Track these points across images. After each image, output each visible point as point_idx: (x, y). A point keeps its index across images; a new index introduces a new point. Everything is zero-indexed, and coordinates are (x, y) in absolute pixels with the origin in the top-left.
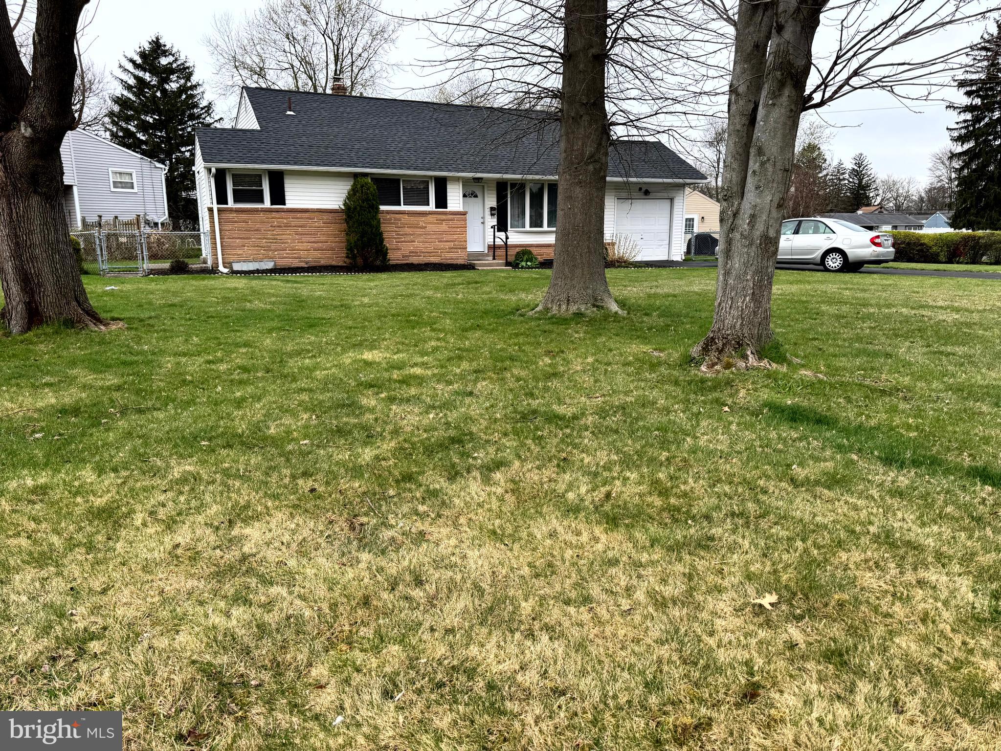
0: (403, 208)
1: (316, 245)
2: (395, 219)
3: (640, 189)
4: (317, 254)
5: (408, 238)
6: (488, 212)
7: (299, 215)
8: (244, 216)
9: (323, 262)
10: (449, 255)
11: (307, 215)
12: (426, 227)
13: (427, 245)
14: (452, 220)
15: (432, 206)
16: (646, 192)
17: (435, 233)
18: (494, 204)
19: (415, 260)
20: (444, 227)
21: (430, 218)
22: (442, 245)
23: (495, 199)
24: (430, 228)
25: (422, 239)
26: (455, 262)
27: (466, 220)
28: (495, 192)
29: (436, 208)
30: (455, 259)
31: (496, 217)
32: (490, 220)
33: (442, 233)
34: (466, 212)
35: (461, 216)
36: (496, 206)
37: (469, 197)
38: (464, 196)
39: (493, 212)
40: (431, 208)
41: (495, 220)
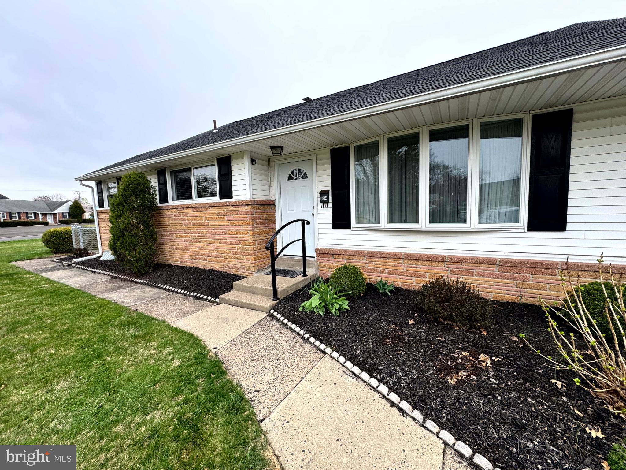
0: (195, 200)
6: (317, 198)
12: (207, 224)
13: (210, 247)
14: (235, 213)
15: (218, 197)
17: (218, 232)
18: (327, 186)
20: (226, 224)
21: (213, 212)
22: (225, 248)
23: (329, 178)
24: (214, 225)
25: (206, 238)
27: (253, 214)
28: (329, 166)
29: (221, 198)
30: (239, 269)
31: (330, 205)
32: (320, 210)
33: (225, 232)
34: (251, 201)
35: (245, 208)
36: (330, 188)
37: (296, 179)
38: (290, 178)
39: (325, 198)
40: (216, 199)
41: (329, 210)
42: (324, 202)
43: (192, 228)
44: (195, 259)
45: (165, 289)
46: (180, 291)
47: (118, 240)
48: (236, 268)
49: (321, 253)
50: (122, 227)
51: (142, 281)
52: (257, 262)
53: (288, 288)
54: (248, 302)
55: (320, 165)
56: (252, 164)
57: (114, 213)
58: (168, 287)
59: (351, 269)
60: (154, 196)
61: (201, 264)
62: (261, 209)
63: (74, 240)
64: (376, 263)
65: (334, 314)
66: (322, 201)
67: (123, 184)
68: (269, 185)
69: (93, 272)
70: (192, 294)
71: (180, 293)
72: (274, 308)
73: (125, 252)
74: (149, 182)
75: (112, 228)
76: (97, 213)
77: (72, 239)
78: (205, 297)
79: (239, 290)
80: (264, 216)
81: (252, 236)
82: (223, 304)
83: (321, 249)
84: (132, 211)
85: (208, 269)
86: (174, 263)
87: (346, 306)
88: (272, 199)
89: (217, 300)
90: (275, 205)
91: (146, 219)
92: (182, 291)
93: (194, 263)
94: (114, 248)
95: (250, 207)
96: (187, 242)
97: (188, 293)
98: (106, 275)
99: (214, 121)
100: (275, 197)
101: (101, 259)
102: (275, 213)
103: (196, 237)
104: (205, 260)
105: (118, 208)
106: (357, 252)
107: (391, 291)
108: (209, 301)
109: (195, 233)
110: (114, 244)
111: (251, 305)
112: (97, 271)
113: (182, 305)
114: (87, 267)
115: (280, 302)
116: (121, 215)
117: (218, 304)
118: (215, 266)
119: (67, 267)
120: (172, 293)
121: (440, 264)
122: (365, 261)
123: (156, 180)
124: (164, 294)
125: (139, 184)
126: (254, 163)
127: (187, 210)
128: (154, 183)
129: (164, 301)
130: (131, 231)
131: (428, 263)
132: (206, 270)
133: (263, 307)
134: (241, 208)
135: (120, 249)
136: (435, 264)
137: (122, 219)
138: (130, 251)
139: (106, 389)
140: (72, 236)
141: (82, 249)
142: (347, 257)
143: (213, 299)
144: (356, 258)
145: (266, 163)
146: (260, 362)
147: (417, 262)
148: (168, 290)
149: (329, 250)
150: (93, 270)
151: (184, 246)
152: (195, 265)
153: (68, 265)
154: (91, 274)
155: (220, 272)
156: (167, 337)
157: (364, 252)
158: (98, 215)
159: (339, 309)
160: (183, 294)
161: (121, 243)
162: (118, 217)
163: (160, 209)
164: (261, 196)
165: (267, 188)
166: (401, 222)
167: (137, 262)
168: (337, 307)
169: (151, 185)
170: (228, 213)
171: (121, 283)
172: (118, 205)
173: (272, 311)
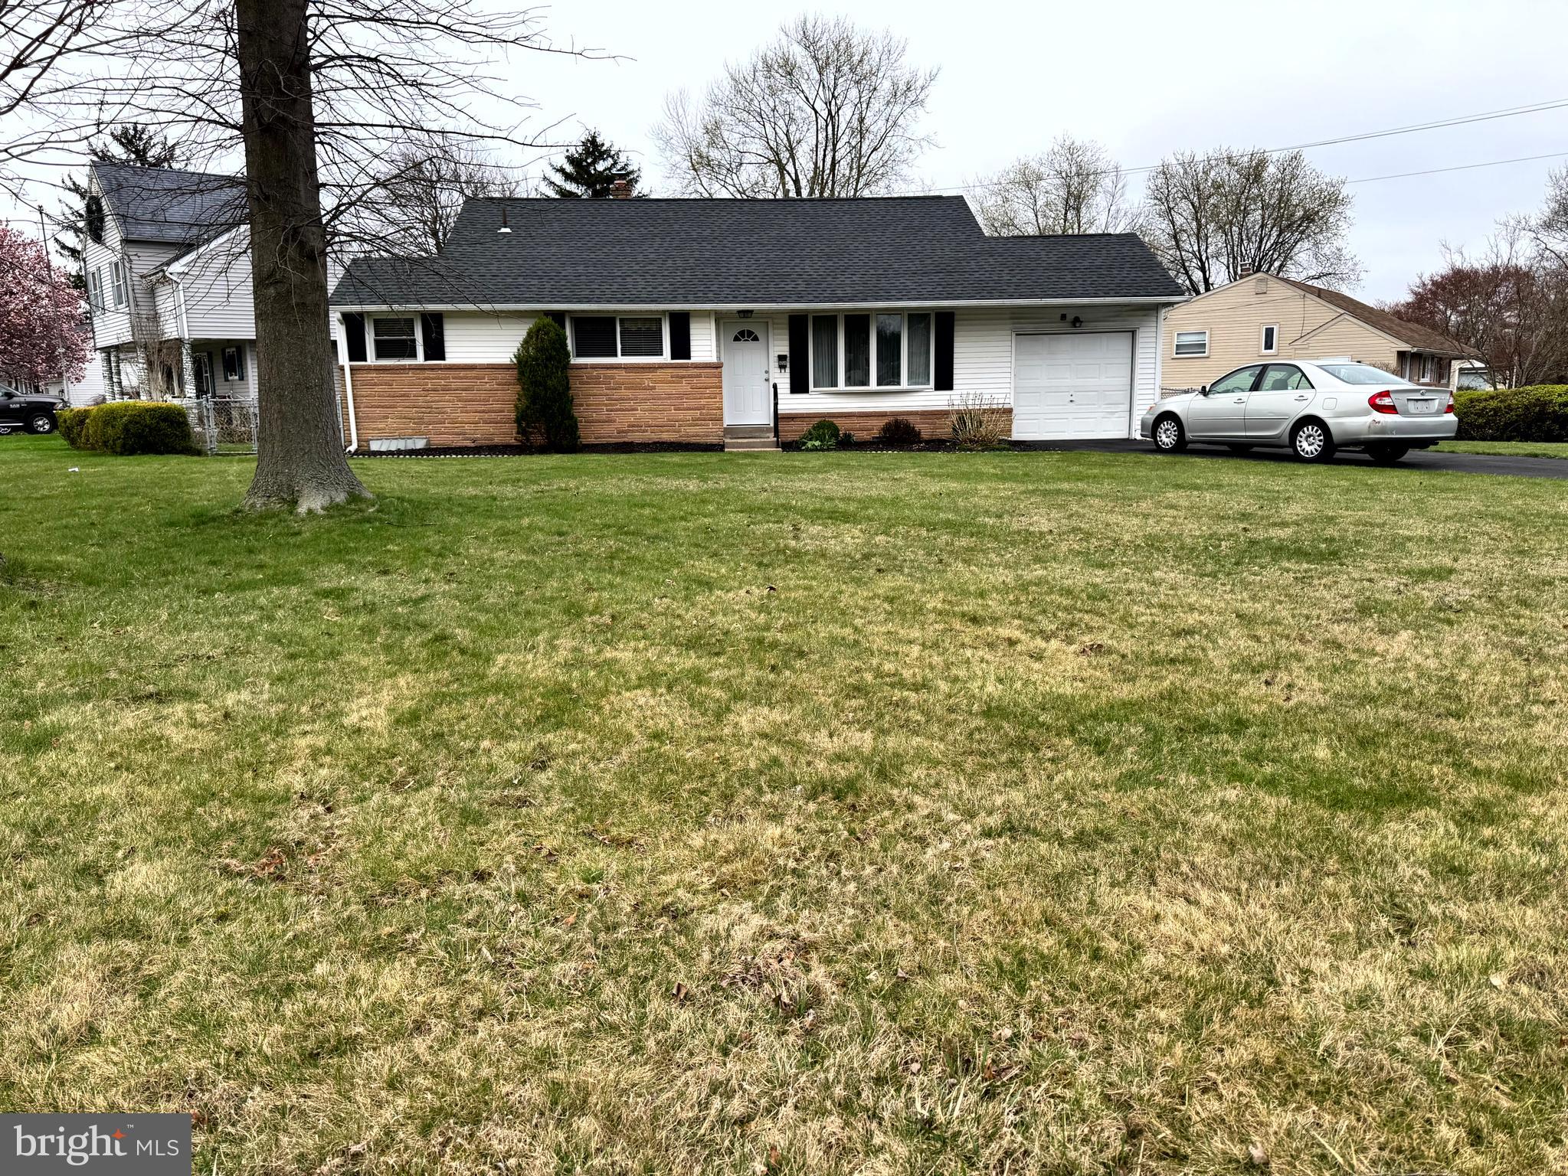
0: (621, 360)
1: (487, 416)
2: (605, 377)
3: (1063, 317)
4: (490, 428)
5: (627, 405)
6: (774, 363)
7: (462, 373)
8: (387, 377)
9: (497, 440)
11: (474, 373)
12: (653, 388)
13: (657, 414)
14: (699, 376)
15: (666, 357)
16: (1075, 323)
17: (669, 396)
18: (785, 350)
19: (636, 437)
20: (684, 387)
21: (662, 374)
22: (681, 415)
23: (787, 343)
24: (662, 389)
25: (648, 405)
26: (702, 440)
28: (787, 332)
29: (674, 358)
31: (788, 370)
32: (778, 375)
33: (681, 396)
34: (721, 363)
35: (712, 370)
36: (788, 353)
37: (746, 340)
38: (736, 339)
39: (782, 363)
40: (667, 359)
41: (788, 375)
42: (782, 367)
43: (624, 393)
49: (781, 417)
55: (779, 329)
59: (828, 422)
66: (779, 366)
81: (720, 400)
83: (782, 414)
95: (720, 369)
96: (611, 411)
106: (819, 413)
109: (628, 399)
127: (614, 371)
134: (707, 370)
142: (807, 419)
149: (789, 414)
157: (824, 413)
158: (352, 374)
170: (688, 375)
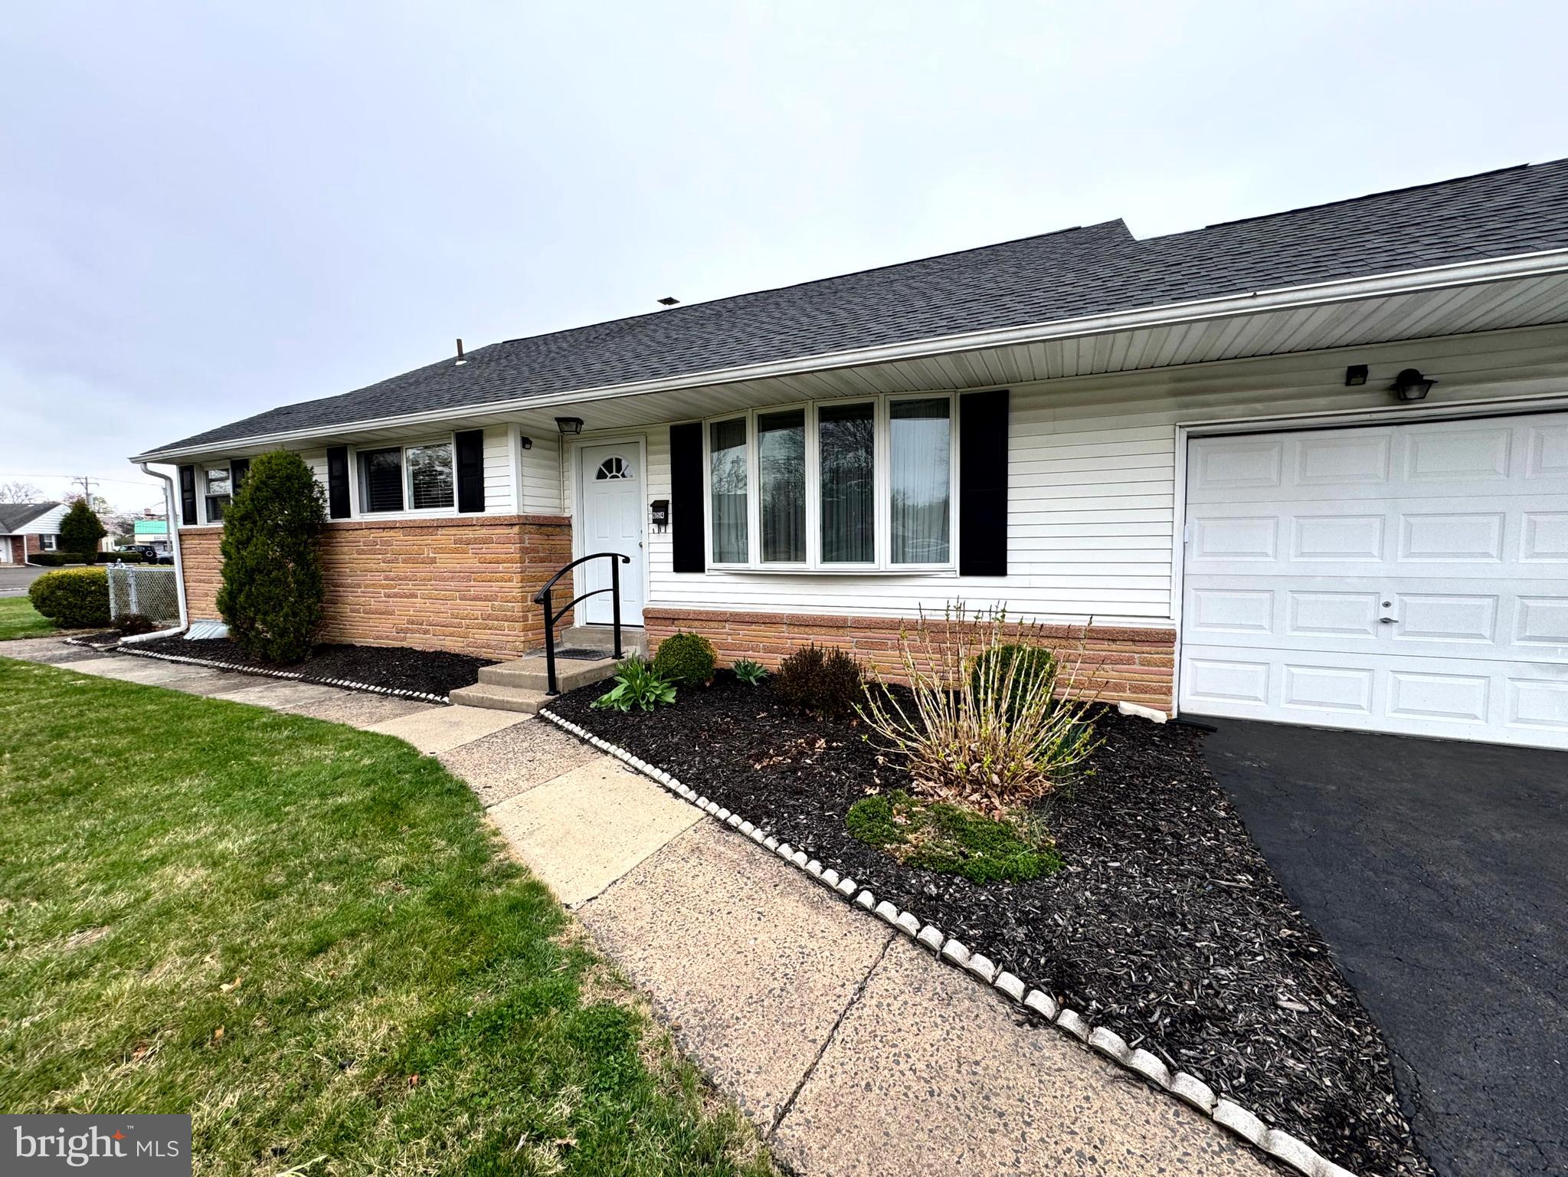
0: (409, 513)
2: (383, 543)
3: (1355, 375)
5: (406, 588)
6: (647, 514)
8: (205, 544)
10: (483, 636)
12: (433, 561)
13: (438, 606)
15: (453, 508)
16: (1402, 394)
17: (454, 575)
18: (665, 493)
20: (470, 561)
21: (444, 537)
22: (468, 608)
23: (668, 478)
24: (447, 563)
27: (522, 541)
28: (668, 457)
29: (461, 510)
30: (495, 648)
31: (670, 528)
32: (654, 538)
33: (469, 575)
34: (519, 517)
35: (507, 531)
36: (669, 498)
37: (612, 477)
38: (601, 475)
39: (660, 515)
40: (452, 512)
41: (669, 537)
42: (661, 523)
43: (402, 568)
44: (406, 631)
45: (342, 687)
46: (372, 688)
47: (240, 591)
48: (488, 646)
49: (653, 617)
50: (251, 563)
51: (291, 675)
52: (530, 633)
53: (578, 675)
54: (501, 698)
55: (655, 453)
56: (524, 447)
57: (232, 535)
58: (347, 683)
59: (687, 639)
60: (321, 501)
61: (417, 642)
62: (541, 534)
63: (112, 596)
64: (744, 632)
65: (644, 707)
66: (655, 521)
67: (253, 477)
68: (561, 488)
69: (173, 662)
70: (397, 692)
71: (373, 692)
72: (548, 706)
73: (256, 614)
74: (309, 473)
75: (227, 565)
76: (180, 535)
77: (107, 595)
78: (423, 695)
79: (489, 682)
80: (546, 546)
81: (520, 585)
82: (456, 705)
83: (654, 610)
84: (272, 532)
85: (432, 650)
86: (359, 642)
87: (670, 697)
88: (566, 515)
89: (446, 699)
90: (570, 526)
91: (301, 549)
92: (378, 689)
93: (405, 639)
94: (228, 607)
95: (516, 529)
96: (389, 596)
97: (389, 691)
98: (206, 666)
99: (459, 342)
100: (571, 510)
101: (187, 637)
102: (571, 541)
103: (410, 586)
104: (426, 632)
105: (242, 525)
106: (713, 613)
107: (759, 679)
108: (430, 701)
109: (406, 578)
110: (230, 599)
111: (508, 702)
112: (182, 659)
113: (377, 707)
114: (158, 652)
115: (560, 698)
116: (249, 540)
117: (446, 704)
118: (448, 643)
119: (107, 654)
120: (355, 692)
121: (841, 631)
122: (727, 630)
123: (326, 469)
124: (336, 694)
125: (289, 478)
126: (527, 446)
127: (392, 533)
128: (321, 475)
129: (340, 703)
130: (270, 572)
131: (824, 630)
132: (429, 653)
133: (528, 705)
134: (499, 531)
135: (245, 608)
136: (833, 631)
137: (251, 548)
138: (266, 614)
139: (260, 783)
140: (107, 588)
141: (137, 617)
142: (696, 623)
143: (438, 698)
144: (713, 624)
145: (555, 445)
146: (502, 763)
147: (807, 629)
148: (348, 688)
149: (666, 611)
150: (174, 658)
151: (382, 607)
152: (405, 644)
153: (108, 651)
154: (169, 664)
155: (457, 655)
156: (348, 740)
157: (725, 613)
158: (181, 540)
159: (656, 703)
160: (379, 693)
161: (247, 597)
162: (242, 544)
163: (333, 529)
164: (542, 506)
165: (556, 492)
166: (789, 559)
167: (282, 636)
168: (652, 699)
169: (314, 479)
170: (475, 539)
171: (245, 679)
172: (243, 518)
173: (542, 712)
